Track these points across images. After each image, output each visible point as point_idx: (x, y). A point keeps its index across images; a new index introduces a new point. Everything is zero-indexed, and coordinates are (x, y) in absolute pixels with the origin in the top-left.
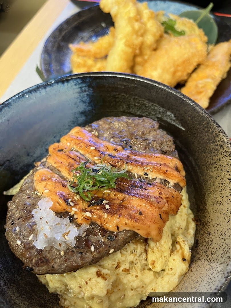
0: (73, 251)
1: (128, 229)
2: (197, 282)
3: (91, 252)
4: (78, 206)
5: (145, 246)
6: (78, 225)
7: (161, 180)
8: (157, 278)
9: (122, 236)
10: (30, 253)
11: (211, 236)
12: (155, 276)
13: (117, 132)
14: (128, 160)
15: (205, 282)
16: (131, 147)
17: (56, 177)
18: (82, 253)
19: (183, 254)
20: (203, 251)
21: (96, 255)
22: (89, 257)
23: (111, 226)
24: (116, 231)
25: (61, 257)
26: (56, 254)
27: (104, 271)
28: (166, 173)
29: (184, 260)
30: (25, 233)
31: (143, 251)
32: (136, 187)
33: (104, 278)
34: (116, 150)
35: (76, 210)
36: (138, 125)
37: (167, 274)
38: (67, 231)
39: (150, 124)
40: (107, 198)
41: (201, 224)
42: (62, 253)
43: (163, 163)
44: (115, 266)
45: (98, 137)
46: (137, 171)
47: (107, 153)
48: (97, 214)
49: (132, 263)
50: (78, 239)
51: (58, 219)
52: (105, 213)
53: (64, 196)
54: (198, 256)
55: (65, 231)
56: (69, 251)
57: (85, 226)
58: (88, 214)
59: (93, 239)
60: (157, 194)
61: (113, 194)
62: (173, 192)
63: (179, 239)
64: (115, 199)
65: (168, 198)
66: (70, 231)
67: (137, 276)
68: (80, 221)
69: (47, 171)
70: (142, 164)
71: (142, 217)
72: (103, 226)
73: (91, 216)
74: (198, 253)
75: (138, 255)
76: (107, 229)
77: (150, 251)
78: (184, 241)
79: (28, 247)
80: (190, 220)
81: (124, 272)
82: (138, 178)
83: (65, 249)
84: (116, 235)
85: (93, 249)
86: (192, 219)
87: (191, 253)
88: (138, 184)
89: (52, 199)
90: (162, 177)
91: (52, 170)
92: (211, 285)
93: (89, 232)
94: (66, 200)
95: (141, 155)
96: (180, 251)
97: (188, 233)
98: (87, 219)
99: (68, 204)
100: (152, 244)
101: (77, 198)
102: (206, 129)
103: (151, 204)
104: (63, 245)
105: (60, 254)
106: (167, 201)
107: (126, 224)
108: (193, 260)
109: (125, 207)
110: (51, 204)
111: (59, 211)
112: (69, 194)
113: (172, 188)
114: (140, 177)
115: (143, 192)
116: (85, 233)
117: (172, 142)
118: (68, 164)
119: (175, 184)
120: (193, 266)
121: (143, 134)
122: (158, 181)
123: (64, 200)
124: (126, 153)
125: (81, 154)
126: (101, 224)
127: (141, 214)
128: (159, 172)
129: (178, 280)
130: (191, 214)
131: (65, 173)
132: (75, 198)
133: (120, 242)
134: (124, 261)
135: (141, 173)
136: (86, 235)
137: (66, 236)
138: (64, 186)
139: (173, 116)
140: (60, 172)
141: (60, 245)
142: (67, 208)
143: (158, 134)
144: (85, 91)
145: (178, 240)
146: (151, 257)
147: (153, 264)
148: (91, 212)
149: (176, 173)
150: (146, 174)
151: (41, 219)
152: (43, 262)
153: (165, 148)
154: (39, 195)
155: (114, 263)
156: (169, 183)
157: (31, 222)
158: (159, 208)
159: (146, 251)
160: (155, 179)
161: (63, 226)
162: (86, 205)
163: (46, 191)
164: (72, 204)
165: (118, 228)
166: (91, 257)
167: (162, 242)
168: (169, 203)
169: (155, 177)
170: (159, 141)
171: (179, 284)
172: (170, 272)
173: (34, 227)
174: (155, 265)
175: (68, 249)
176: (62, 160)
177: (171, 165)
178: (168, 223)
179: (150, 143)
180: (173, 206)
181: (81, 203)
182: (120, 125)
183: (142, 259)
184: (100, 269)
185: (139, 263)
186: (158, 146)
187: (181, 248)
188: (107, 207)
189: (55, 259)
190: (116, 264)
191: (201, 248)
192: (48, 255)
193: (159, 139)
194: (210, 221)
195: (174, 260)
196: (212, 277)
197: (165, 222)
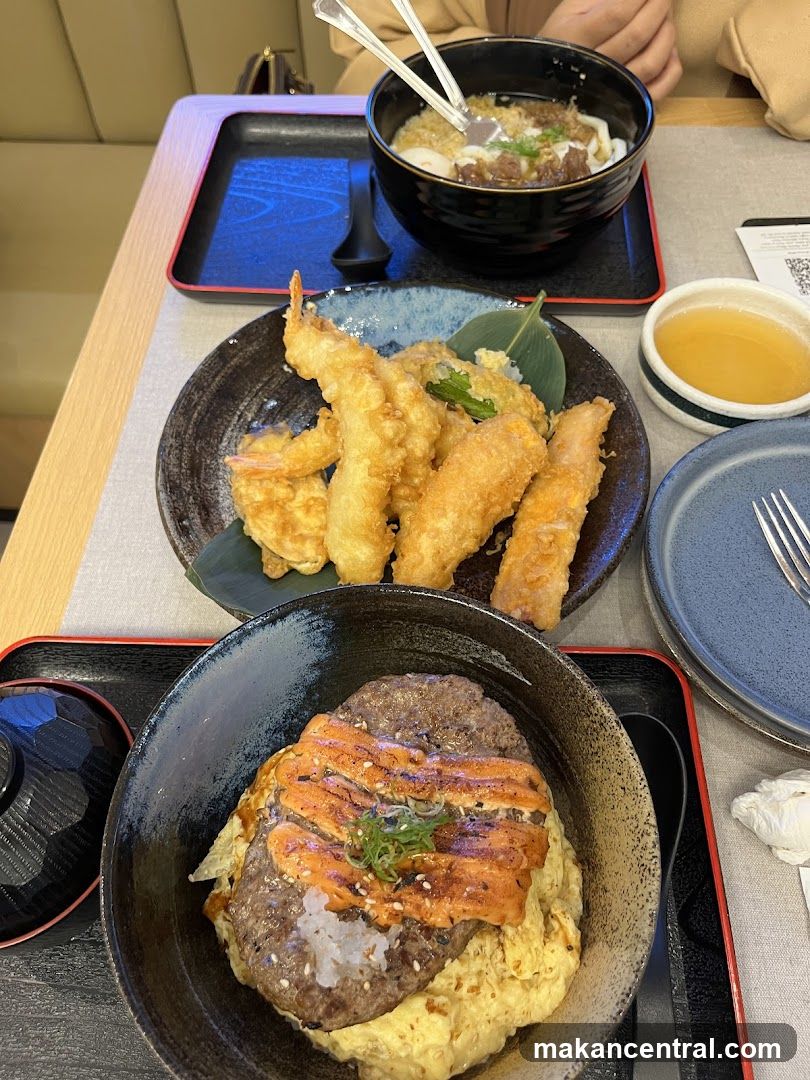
0: (384, 978)
1: (467, 918)
2: (596, 985)
3: (416, 973)
4: (375, 894)
5: (498, 936)
6: (384, 929)
7: (508, 810)
8: (527, 990)
9: (460, 932)
10: (311, 997)
11: (608, 894)
12: (523, 986)
13: (404, 715)
14: (442, 782)
15: (607, 983)
16: (438, 747)
17: (314, 841)
18: (398, 978)
19: (566, 939)
20: (599, 925)
21: (424, 976)
22: (412, 981)
23: (440, 920)
24: (449, 925)
25: (366, 992)
26: (356, 990)
27: (440, 1000)
28: (513, 797)
29: (570, 948)
30: (291, 962)
31: (496, 946)
32: (465, 834)
33: (442, 1012)
34: (412, 760)
35: (374, 902)
36: (443, 693)
37: (545, 979)
38: (371, 946)
39: (466, 691)
40: (422, 868)
41: (589, 869)
42: (367, 986)
43: (504, 777)
44: (453, 987)
45: (368, 732)
46: (463, 801)
47: (396, 768)
48: (411, 903)
49: (480, 973)
50: (389, 954)
51: (346, 925)
52: (427, 899)
53: (345, 880)
54: (591, 935)
55: (365, 947)
56: (377, 980)
57: (396, 929)
58: (397, 906)
59: (413, 948)
60: (504, 844)
61: (429, 858)
62: (532, 831)
63: (556, 910)
64: (436, 868)
65: (526, 845)
66: (375, 946)
67: (493, 996)
68: (384, 919)
69: (290, 827)
70: (468, 787)
71: (490, 891)
72: (425, 922)
73: (402, 909)
74: (592, 930)
75: (488, 956)
76: (434, 926)
77: (508, 944)
78: (564, 913)
79: (305, 987)
80: (569, 864)
81: (470, 994)
82: (467, 815)
83: (369, 978)
84: (451, 933)
85: (417, 966)
86: (573, 860)
87: (579, 932)
88: (470, 828)
89: (324, 889)
90: (507, 806)
91: (297, 822)
92: (617, 987)
93: (403, 938)
94: (351, 887)
95: (462, 764)
96: (561, 933)
97: (569, 892)
98: (394, 915)
99: (356, 893)
100: (509, 931)
101: (369, 878)
102: (571, 690)
103: (500, 866)
104: (367, 971)
105: (362, 987)
106: (525, 852)
107: (464, 911)
108: (585, 944)
109: (458, 881)
110: (325, 899)
111: (341, 908)
112: (352, 874)
113: (529, 822)
114: (468, 811)
115: (481, 844)
116: (398, 941)
117: (514, 727)
118: (330, 808)
119: (532, 813)
120: (586, 956)
121: (457, 715)
122: (502, 815)
123: (347, 886)
124: (433, 762)
125: (346, 779)
126: (422, 919)
127: (486, 887)
128: (502, 797)
129: (564, 987)
130: (568, 849)
131: (328, 827)
132: (365, 878)
133: (458, 942)
134: (467, 974)
135: (471, 804)
136: (401, 944)
137: (371, 957)
138: (337, 857)
139: (504, 657)
140: (316, 825)
141: (361, 972)
142: (355, 901)
143: (485, 713)
144: (318, 627)
145: (553, 911)
146: (512, 955)
147: (518, 967)
148: (401, 901)
149: (531, 794)
150: (480, 805)
151: (317, 932)
152: (337, 1009)
153: (504, 742)
154: (291, 881)
155: (450, 981)
156: (522, 813)
157: (292, 940)
158: (514, 870)
159: (501, 944)
160: (496, 812)
161: (358, 937)
162: (387, 889)
163: (306, 873)
164: (363, 892)
165: (452, 920)
166: (416, 980)
167: (527, 923)
168: (528, 853)
169: (495, 808)
170: (490, 729)
171: (567, 994)
172: (549, 976)
173: (306, 949)
174: (520, 967)
175: (374, 976)
176: (314, 801)
177: (521, 778)
178: (532, 889)
179: (473, 734)
180: (536, 857)
181: (377, 886)
182: (406, 696)
183: (496, 961)
184: (431, 997)
185: (492, 970)
186: (490, 739)
187: (561, 926)
188: (427, 885)
189: (355, 999)
190: (455, 982)
191: (596, 919)
192: (343, 994)
193: (489, 724)
194: (603, 863)
195: (553, 951)
196: (615, 973)
197: (526, 890)
